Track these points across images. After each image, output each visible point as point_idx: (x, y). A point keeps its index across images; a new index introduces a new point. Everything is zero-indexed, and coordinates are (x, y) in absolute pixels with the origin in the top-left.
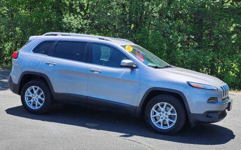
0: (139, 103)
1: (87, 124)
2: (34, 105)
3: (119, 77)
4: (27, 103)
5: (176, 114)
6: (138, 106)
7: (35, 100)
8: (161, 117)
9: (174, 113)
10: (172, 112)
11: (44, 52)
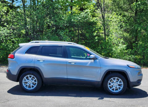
1: (69, 95)
2: (29, 87)
3: (88, 65)
4: (25, 87)
5: (122, 83)
7: (30, 84)
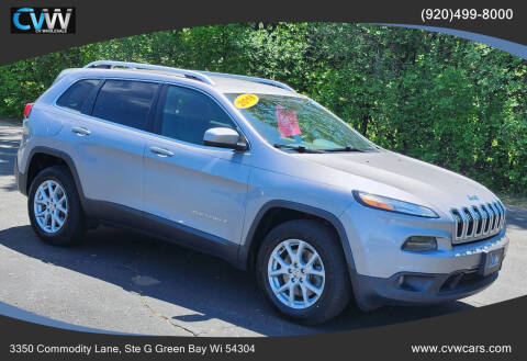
0: (245, 236)
3: (206, 169)
4: (37, 219)
5: (323, 273)
6: (242, 244)
7: (51, 212)
8: (292, 276)
9: (320, 270)
10: (316, 266)
11: (75, 105)
